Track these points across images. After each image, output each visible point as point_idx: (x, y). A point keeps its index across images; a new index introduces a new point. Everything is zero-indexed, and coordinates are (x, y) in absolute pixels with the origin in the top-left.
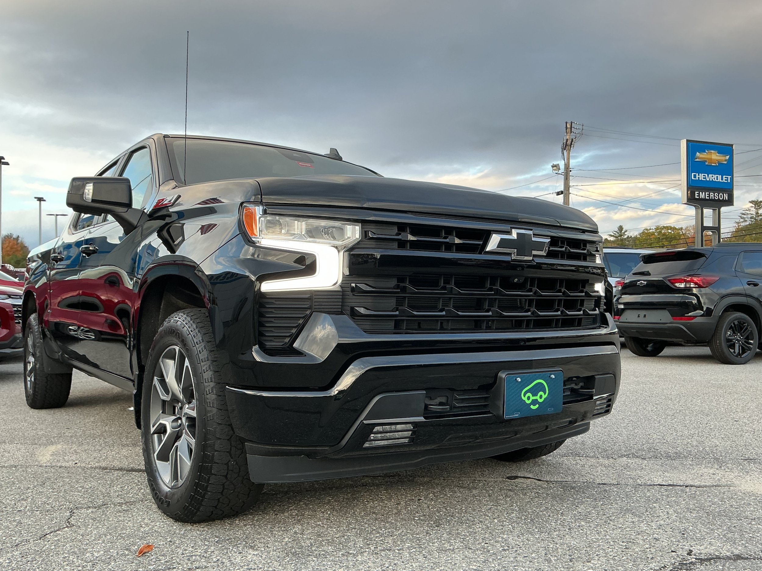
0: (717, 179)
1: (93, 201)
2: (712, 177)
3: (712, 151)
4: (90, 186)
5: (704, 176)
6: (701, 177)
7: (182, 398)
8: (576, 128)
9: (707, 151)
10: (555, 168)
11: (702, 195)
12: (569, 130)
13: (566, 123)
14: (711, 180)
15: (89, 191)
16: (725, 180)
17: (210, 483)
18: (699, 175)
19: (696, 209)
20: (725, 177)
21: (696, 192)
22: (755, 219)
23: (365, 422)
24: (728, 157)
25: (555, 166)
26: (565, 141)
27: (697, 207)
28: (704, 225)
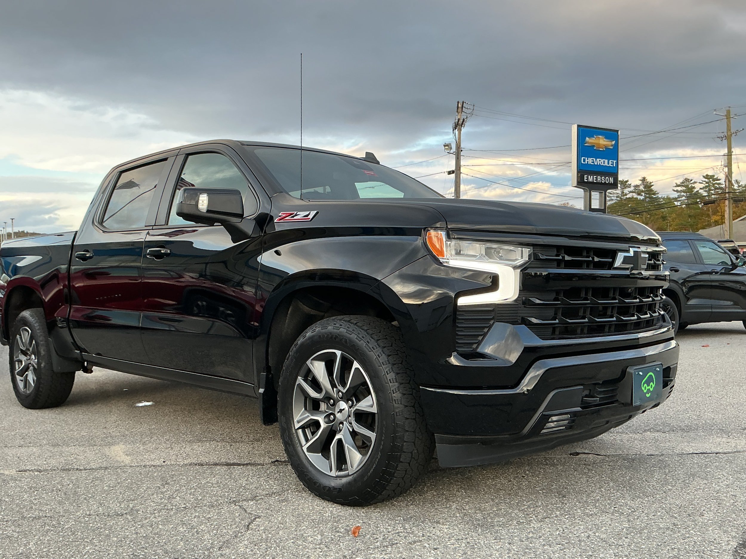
0: (604, 164)
1: (208, 211)
2: (600, 162)
3: (600, 137)
4: (204, 197)
5: (592, 160)
6: (590, 161)
7: (335, 396)
8: (467, 108)
9: (595, 137)
10: (447, 147)
11: (591, 179)
12: (460, 110)
13: (458, 102)
14: (598, 164)
15: (203, 202)
16: (611, 164)
17: (398, 470)
18: (588, 159)
19: (584, 191)
20: (611, 162)
21: (585, 176)
22: (621, 198)
23: (544, 413)
24: (614, 142)
25: (447, 146)
26: (457, 121)
27: (586, 190)
28: (592, 207)
